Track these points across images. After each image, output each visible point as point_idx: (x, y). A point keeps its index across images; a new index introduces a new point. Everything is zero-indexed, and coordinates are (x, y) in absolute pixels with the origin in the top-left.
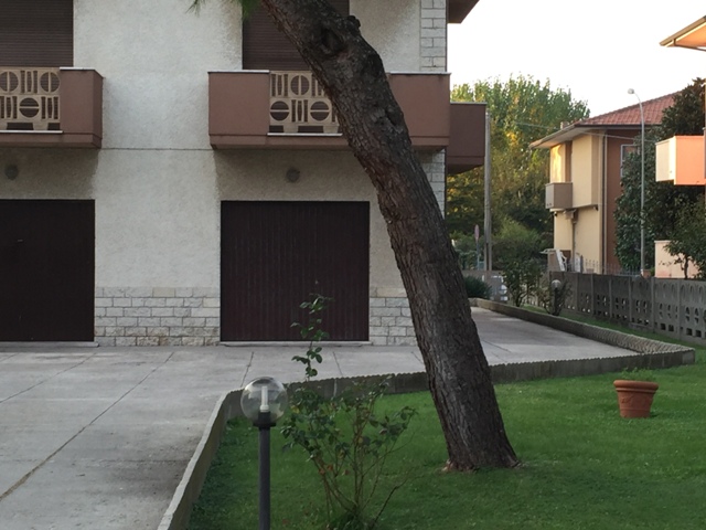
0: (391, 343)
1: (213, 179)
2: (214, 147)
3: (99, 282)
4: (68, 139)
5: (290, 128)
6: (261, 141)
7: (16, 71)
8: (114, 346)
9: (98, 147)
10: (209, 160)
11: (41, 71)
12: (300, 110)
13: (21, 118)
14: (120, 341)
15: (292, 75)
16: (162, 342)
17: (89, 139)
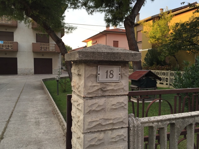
0: (55, 74)
1: (33, 55)
2: (33, 52)
3: (18, 67)
4: (14, 50)
5: (43, 50)
6: (39, 51)
7: (7, 42)
8: (20, 75)
9: (17, 51)
10: (32, 53)
11: (10, 42)
12: (44, 48)
13: (7, 47)
14: (21, 74)
15: (43, 44)
16: (27, 74)
17: (17, 50)
